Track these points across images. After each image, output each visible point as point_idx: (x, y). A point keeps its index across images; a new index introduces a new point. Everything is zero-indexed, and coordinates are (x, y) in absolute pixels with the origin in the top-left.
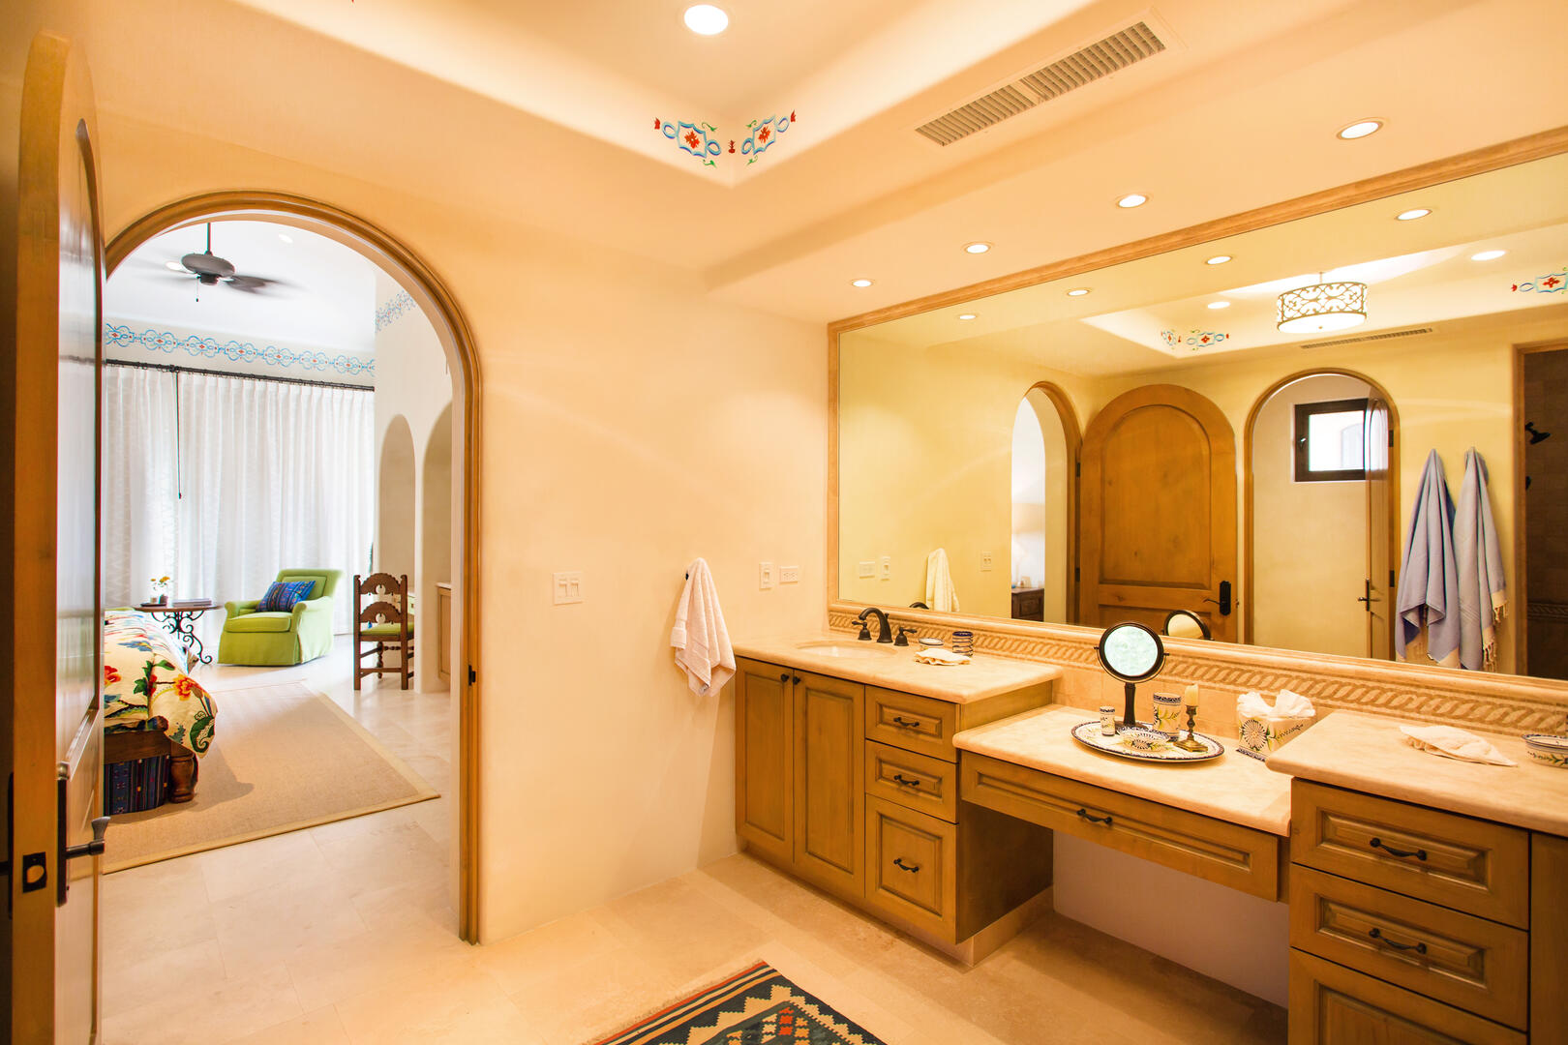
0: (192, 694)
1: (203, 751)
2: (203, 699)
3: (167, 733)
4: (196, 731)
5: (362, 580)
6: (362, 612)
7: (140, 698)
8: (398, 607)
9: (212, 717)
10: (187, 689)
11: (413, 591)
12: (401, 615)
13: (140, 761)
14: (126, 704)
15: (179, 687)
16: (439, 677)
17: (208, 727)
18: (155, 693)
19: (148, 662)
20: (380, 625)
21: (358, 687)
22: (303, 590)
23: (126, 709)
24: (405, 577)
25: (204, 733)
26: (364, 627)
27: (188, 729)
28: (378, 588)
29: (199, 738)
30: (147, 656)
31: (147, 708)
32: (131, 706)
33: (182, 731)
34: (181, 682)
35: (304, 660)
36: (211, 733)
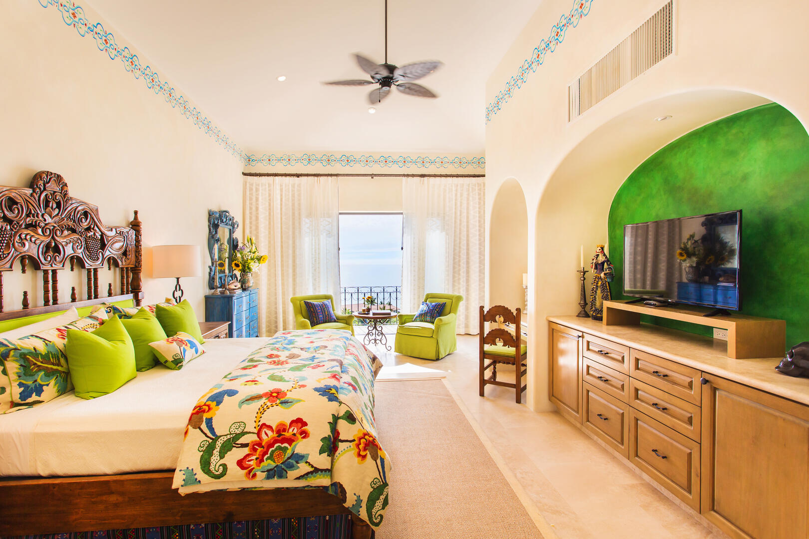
0: (369, 456)
1: (377, 525)
2: (379, 461)
3: (346, 505)
4: (372, 500)
5: (486, 310)
6: (485, 335)
7: (323, 461)
8: (513, 333)
9: (385, 484)
10: (365, 450)
11: (526, 322)
12: (515, 341)
13: (327, 518)
14: (312, 466)
15: (358, 445)
16: (550, 400)
17: (382, 497)
18: (337, 453)
19: (333, 415)
20: (499, 348)
21: (482, 394)
22: (439, 308)
23: (311, 473)
24: (518, 310)
25: (379, 504)
26: (487, 348)
27: (365, 499)
28: (497, 317)
29: (374, 511)
30: (333, 408)
31: (329, 471)
32: (316, 470)
33: (359, 501)
34: (360, 439)
35: (441, 357)
36: (386, 503)
